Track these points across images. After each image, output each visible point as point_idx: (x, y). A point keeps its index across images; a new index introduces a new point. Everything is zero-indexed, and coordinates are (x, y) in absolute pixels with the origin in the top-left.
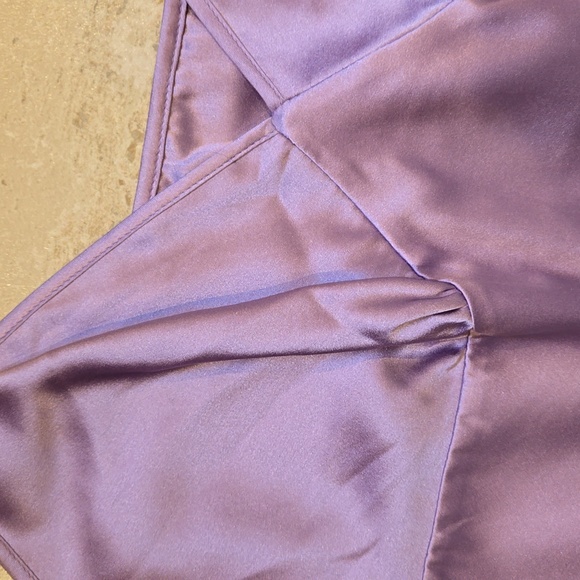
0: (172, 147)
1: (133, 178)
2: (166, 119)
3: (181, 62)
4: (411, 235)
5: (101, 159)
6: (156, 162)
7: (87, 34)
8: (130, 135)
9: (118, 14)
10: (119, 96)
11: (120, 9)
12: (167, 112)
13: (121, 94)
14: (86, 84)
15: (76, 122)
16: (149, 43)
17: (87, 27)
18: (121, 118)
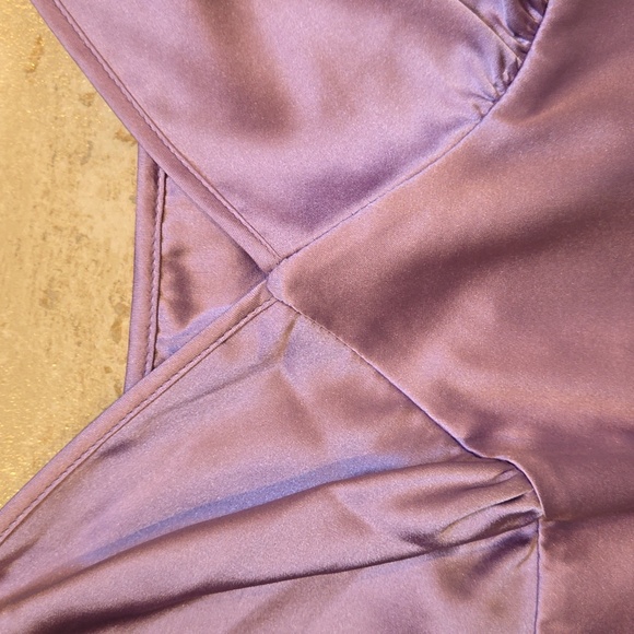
0: (167, 316)
1: (121, 363)
2: (155, 283)
3: (167, 211)
4: (451, 401)
5: (79, 344)
6: (147, 337)
7: (46, 193)
8: (111, 310)
9: (82, 164)
10: (93, 264)
11: (84, 158)
12: (156, 274)
13: (97, 262)
14: (51, 255)
15: (44, 302)
16: (125, 195)
17: (46, 183)
18: (99, 291)
